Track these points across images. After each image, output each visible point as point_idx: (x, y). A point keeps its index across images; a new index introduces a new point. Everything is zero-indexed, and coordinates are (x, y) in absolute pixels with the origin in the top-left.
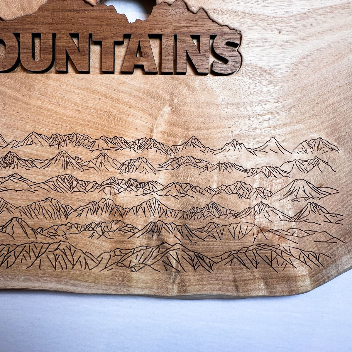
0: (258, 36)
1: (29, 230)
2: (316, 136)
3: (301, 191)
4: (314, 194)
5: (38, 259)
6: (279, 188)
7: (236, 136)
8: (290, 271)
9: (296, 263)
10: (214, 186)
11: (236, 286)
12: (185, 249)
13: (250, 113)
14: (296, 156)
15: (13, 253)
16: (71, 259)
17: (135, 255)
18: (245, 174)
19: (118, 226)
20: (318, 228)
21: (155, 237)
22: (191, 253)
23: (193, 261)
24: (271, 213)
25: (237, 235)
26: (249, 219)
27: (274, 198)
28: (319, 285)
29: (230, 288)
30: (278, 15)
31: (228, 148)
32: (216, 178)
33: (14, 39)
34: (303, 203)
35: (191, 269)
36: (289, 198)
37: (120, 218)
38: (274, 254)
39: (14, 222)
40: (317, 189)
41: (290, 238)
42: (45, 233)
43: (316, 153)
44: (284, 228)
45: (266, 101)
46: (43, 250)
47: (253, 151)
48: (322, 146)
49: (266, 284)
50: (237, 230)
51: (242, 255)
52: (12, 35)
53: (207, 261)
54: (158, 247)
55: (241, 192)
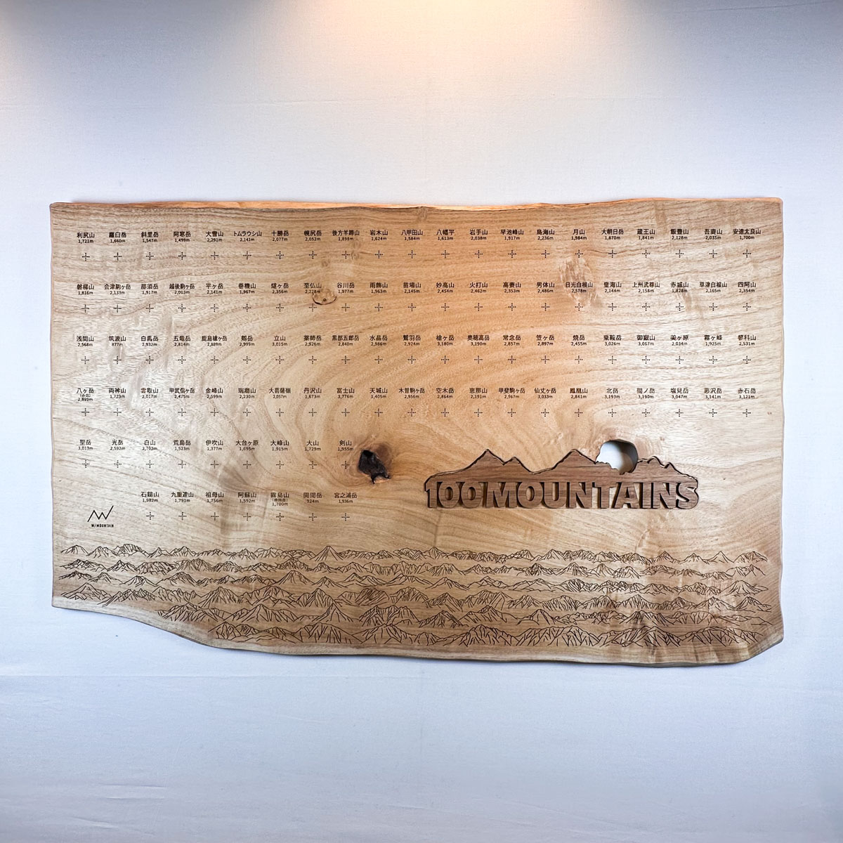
0: (709, 482)
1: (549, 619)
2: (751, 550)
3: (741, 589)
4: (750, 591)
5: (556, 639)
6: (726, 587)
7: (695, 551)
8: (734, 645)
9: (738, 639)
10: (680, 586)
11: (697, 656)
12: (660, 630)
13: (705, 535)
14: (737, 564)
15: (537, 635)
16: (579, 638)
17: (624, 635)
18: (701, 578)
19: (612, 614)
20: (753, 615)
21: (639, 622)
22: (664, 634)
23: (665, 639)
24: (720, 605)
25: (696, 620)
26: (705, 609)
27: (722, 594)
28: (755, 655)
29: (692, 658)
30: (723, 467)
31: (689, 559)
32: (681, 581)
33: (540, 486)
34: (743, 597)
35: (664, 644)
36: (732, 594)
37: (614, 610)
38: (723, 634)
39: (539, 612)
40: (752, 587)
41: (734, 622)
42: (561, 620)
43: (751, 562)
44: (730, 615)
45: (715, 526)
46: (559, 633)
47: (707, 562)
48: (755, 557)
49: (717, 655)
50: (697, 617)
51: (700, 634)
52: (539, 484)
53: (676, 639)
54: (641, 629)
55: (699, 590)
